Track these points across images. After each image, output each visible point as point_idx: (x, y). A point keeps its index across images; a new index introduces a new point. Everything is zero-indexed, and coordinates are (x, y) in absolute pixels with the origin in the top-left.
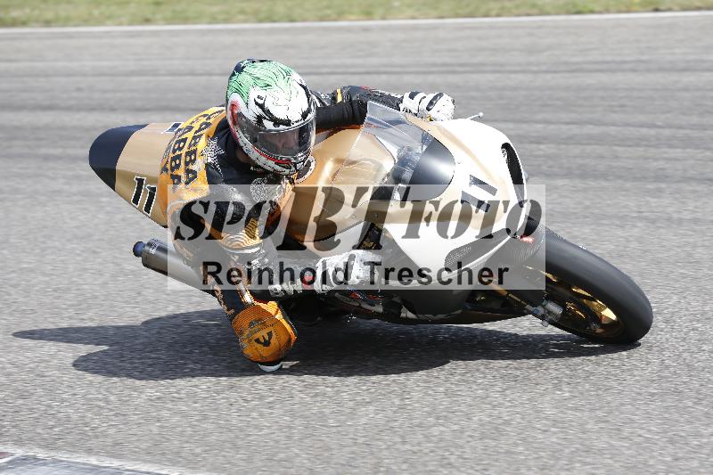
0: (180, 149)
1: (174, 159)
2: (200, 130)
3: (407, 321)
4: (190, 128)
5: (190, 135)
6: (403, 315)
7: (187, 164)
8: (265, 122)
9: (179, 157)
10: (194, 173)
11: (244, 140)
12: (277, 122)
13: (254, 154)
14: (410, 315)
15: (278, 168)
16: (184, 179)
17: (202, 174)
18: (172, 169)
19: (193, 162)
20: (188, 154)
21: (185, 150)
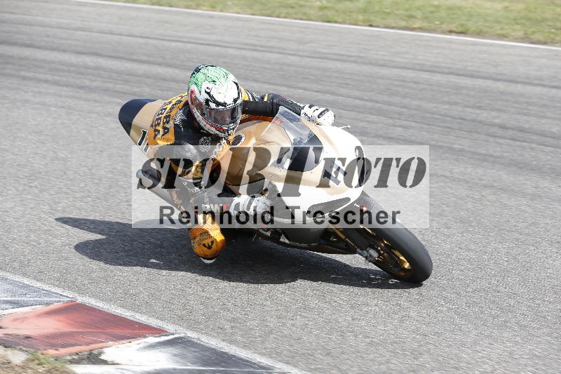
0: (162, 114)
1: (157, 119)
2: (175, 104)
3: (284, 244)
4: (170, 103)
5: (169, 106)
6: (281, 240)
7: (164, 123)
8: (210, 103)
9: (160, 118)
10: (168, 129)
11: (197, 114)
12: (218, 104)
13: (203, 123)
14: (287, 241)
15: (217, 132)
16: (161, 133)
17: (172, 130)
18: (156, 126)
19: (168, 122)
20: (166, 117)
21: (164, 115)
